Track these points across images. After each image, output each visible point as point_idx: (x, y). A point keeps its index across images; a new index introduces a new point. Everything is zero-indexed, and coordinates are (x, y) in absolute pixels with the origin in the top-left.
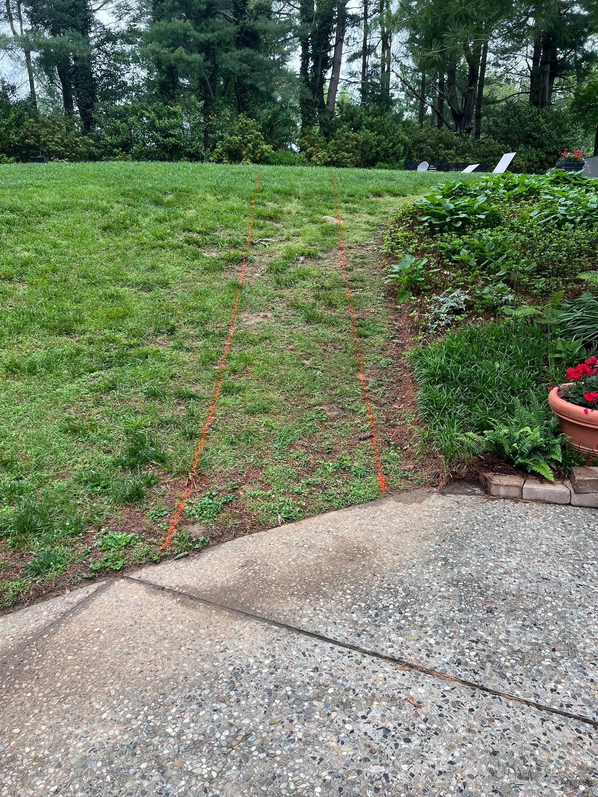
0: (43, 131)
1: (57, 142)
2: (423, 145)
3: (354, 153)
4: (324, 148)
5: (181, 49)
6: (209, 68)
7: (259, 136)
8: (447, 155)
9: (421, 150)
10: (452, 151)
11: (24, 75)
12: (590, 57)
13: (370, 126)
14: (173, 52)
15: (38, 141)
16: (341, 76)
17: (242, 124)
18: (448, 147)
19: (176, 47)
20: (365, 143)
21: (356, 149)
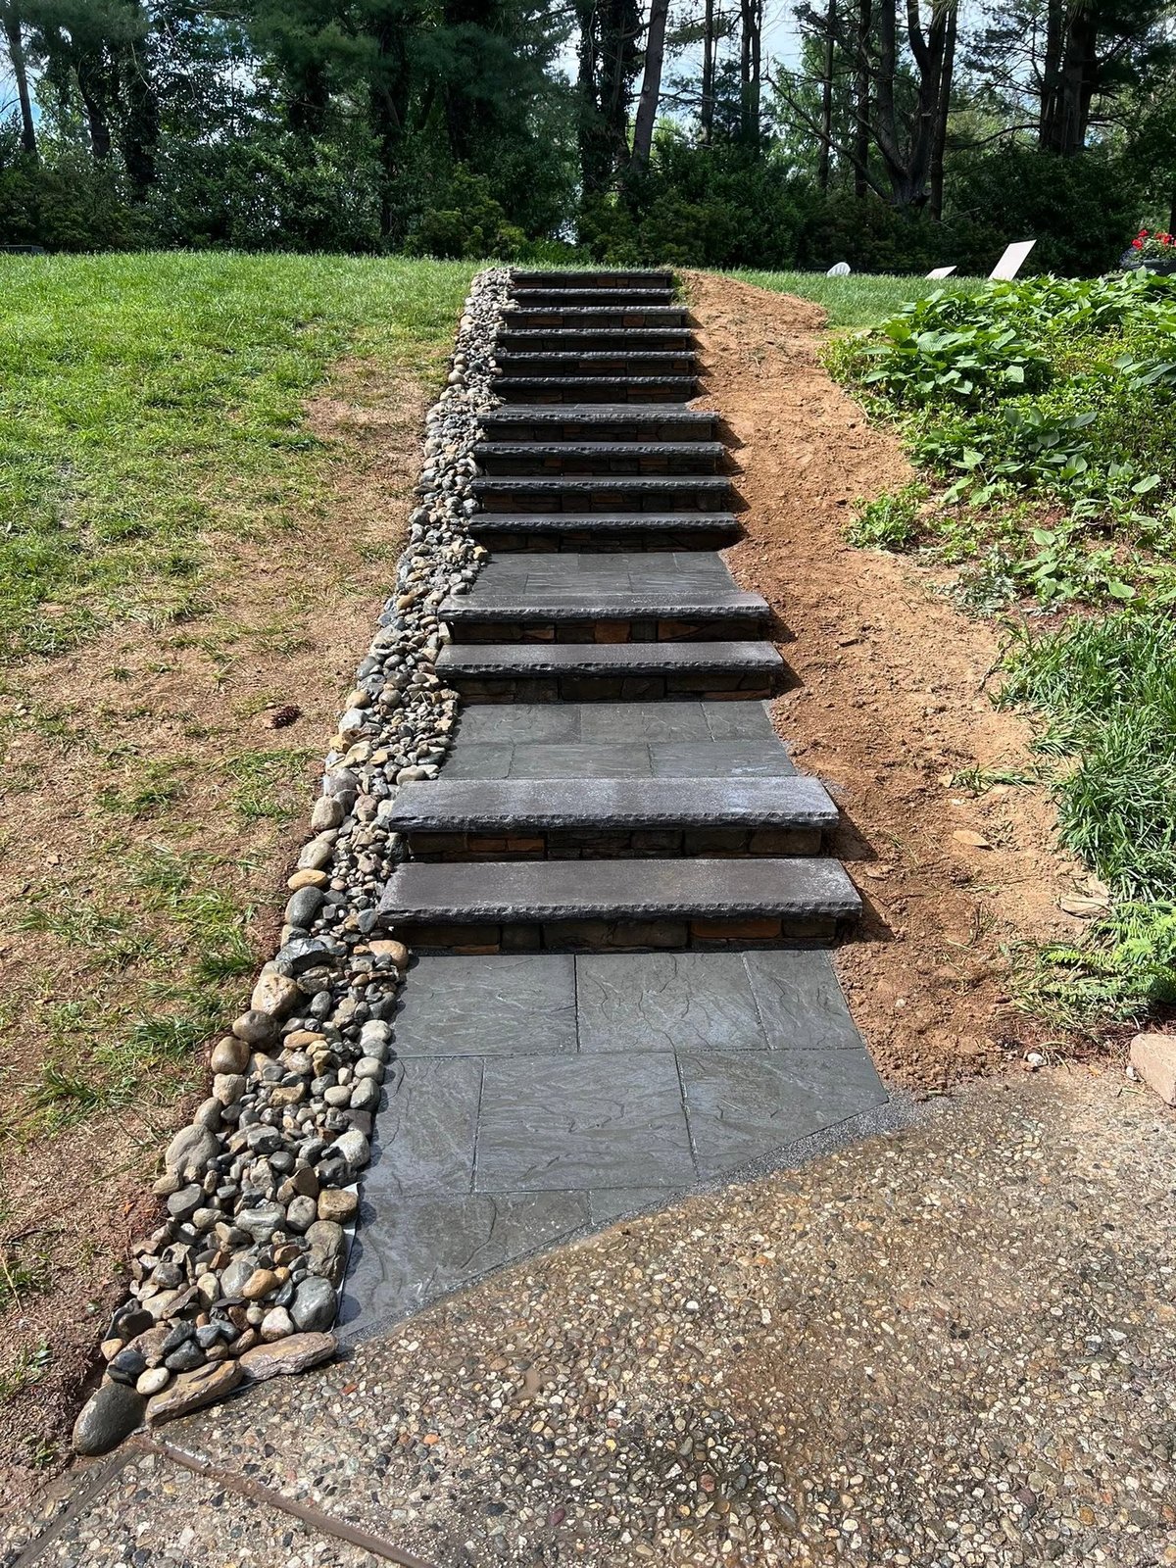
0: (47, 198)
1: (74, 221)
2: (829, 230)
3: (691, 247)
4: (629, 235)
5: (333, 27)
6: (391, 71)
7: (494, 208)
8: (880, 249)
9: (825, 239)
10: (888, 242)
11: (10, 88)
12: (1162, 54)
13: (724, 190)
14: (315, 34)
15: (35, 219)
16: (662, 90)
17: (461, 183)
18: (880, 233)
19: (322, 24)
20: (714, 224)
21: (696, 237)
